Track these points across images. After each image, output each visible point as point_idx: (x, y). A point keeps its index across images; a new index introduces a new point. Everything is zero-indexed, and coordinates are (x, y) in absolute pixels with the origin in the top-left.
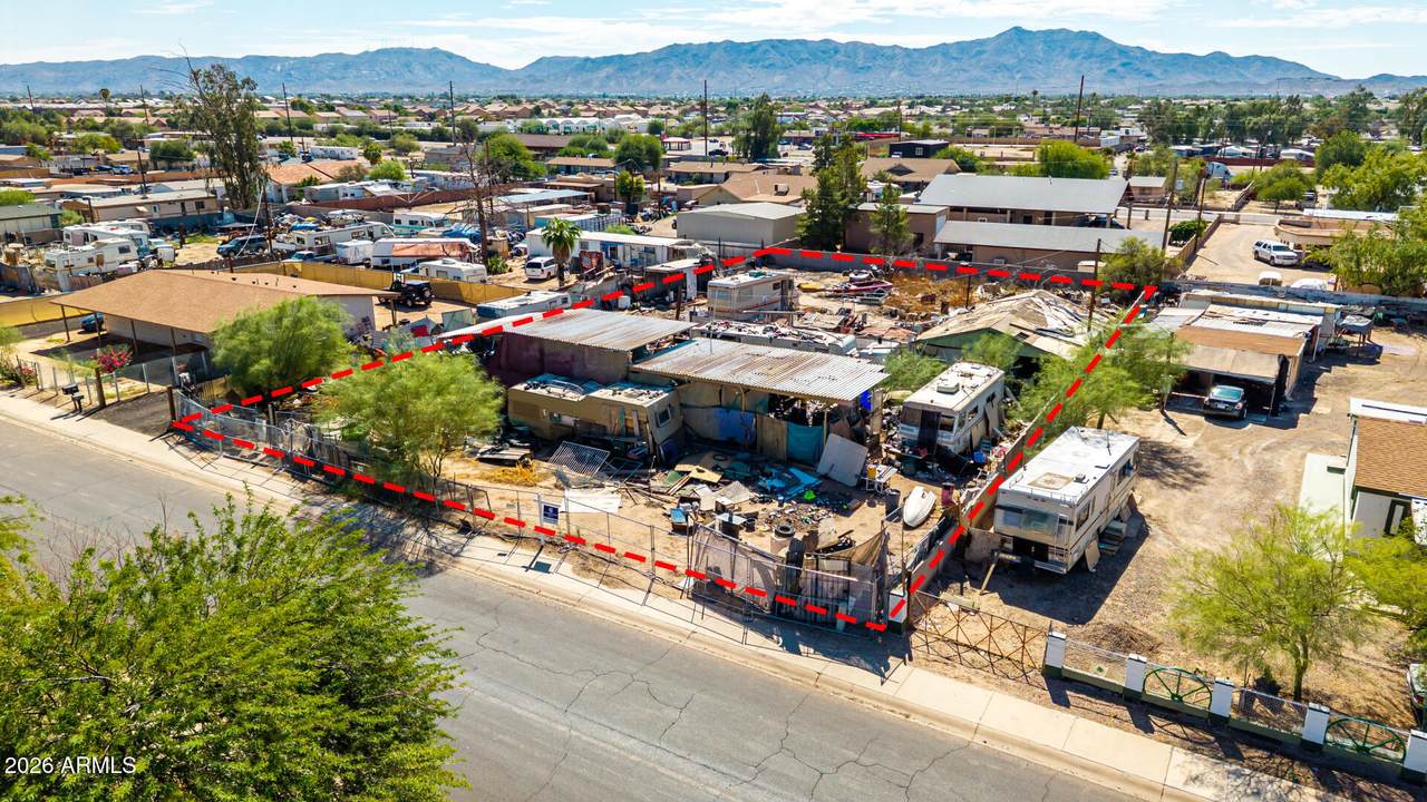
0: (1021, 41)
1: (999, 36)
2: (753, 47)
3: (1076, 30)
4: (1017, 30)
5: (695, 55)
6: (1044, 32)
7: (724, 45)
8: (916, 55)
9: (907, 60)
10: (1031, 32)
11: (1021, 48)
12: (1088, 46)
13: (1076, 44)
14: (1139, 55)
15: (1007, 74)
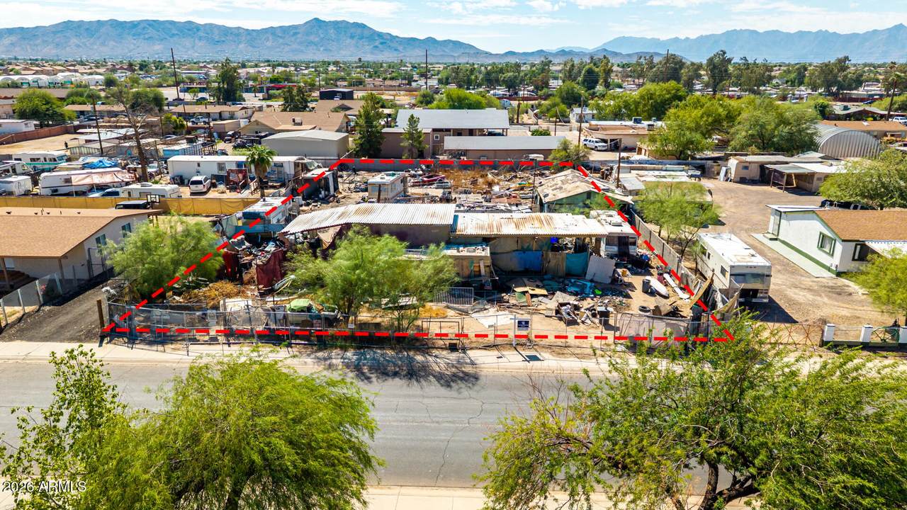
0: (320, 27)
1: (306, 23)
2: (134, 25)
3: (352, 22)
4: (316, 19)
5: (87, 29)
6: (333, 22)
7: (110, 23)
8: (254, 34)
9: (249, 37)
10: (325, 22)
11: (320, 31)
12: (359, 32)
13: (353, 30)
14: (389, 37)
15: (315, 48)
